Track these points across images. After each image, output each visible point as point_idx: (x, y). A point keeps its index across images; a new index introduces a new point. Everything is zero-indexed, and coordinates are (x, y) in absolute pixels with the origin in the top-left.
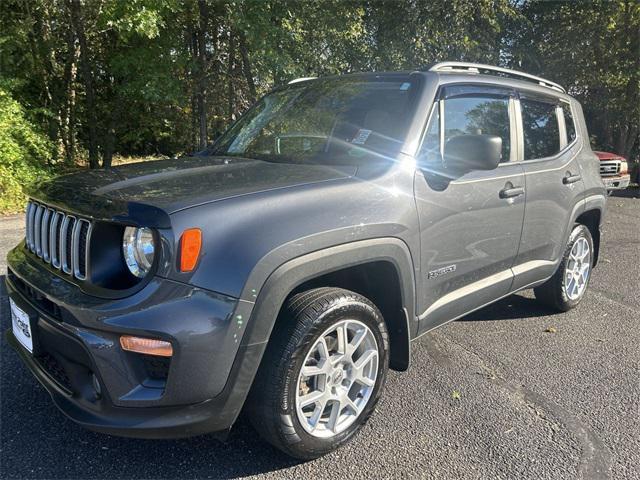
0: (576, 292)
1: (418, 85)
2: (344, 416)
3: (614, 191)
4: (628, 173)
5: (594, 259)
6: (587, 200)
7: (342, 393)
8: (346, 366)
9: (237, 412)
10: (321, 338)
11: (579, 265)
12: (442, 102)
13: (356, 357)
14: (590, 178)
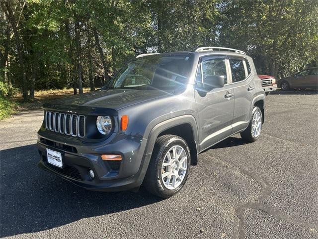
0: (257, 134)
1: (192, 57)
2: (177, 182)
3: (271, 92)
4: (276, 83)
5: (263, 120)
6: (258, 96)
7: (176, 173)
8: (177, 163)
9: (142, 180)
10: (168, 152)
11: (257, 123)
12: (201, 63)
13: (180, 159)
14: (259, 88)
